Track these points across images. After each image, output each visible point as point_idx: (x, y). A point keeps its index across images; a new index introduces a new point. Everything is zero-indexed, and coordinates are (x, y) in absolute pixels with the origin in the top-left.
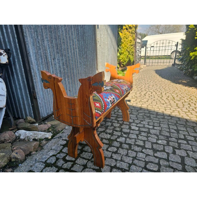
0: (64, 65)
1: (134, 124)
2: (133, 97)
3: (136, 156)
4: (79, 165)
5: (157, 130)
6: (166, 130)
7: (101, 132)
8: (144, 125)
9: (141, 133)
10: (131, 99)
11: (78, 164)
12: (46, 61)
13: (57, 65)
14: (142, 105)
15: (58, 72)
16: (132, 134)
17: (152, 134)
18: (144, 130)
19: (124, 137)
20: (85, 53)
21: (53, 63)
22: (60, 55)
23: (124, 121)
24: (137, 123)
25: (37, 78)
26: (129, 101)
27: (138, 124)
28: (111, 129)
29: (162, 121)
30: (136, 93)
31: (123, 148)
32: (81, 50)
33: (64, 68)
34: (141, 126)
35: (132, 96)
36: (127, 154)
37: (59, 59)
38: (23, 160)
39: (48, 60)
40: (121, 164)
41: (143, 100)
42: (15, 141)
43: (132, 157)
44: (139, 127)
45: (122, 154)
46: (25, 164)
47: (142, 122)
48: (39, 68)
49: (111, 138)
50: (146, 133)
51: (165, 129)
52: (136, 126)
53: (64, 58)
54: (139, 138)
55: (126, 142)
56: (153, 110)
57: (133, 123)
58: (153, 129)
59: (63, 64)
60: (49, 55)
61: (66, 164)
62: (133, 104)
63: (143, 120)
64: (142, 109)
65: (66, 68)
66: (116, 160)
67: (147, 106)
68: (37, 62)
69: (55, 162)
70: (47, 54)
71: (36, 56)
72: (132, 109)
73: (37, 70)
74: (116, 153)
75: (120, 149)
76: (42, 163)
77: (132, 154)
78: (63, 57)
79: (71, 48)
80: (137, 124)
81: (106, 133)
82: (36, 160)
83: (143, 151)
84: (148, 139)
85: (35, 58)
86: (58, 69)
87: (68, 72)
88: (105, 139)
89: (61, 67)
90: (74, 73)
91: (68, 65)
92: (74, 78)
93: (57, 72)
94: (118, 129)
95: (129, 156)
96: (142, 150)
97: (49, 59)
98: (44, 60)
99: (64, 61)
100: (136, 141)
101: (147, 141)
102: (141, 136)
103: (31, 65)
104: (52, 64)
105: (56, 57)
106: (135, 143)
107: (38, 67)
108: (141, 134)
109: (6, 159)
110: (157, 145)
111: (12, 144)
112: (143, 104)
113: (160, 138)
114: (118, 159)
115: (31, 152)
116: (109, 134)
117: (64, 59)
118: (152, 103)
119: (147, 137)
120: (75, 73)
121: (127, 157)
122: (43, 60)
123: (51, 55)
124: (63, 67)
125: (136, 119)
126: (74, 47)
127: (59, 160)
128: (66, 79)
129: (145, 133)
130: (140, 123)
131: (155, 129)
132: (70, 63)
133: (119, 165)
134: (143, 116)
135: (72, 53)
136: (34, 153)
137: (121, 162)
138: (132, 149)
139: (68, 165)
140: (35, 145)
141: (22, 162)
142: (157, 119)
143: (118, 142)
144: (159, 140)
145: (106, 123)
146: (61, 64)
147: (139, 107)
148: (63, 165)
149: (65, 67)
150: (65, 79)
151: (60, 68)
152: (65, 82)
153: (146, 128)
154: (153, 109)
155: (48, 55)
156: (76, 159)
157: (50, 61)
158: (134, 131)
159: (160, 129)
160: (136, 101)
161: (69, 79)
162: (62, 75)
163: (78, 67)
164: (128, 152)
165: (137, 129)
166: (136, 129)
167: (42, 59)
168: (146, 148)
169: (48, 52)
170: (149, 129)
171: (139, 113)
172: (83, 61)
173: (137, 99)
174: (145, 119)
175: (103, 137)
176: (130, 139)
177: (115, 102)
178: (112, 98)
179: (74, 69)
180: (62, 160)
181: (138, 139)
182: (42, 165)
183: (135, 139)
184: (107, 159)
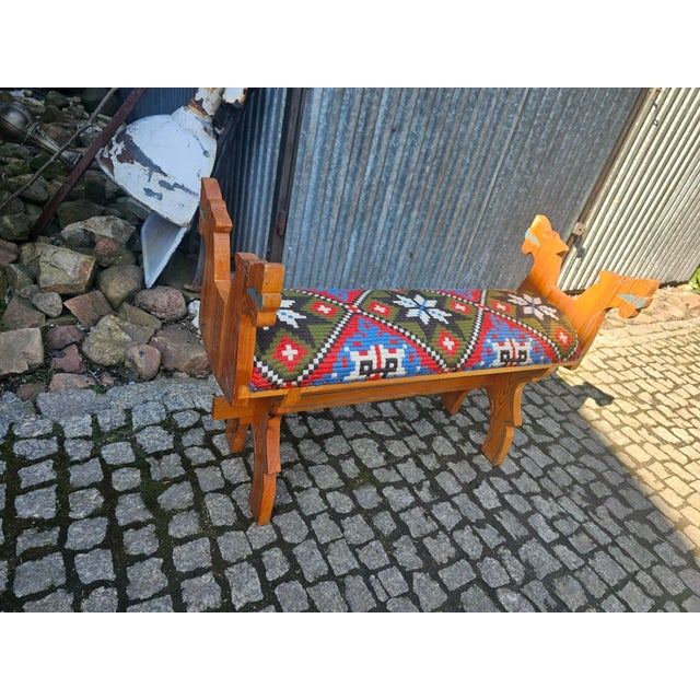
0: (424, 162)
1: (505, 483)
2: (643, 396)
3: (375, 572)
4: (222, 475)
5: (557, 557)
6: (589, 587)
7: (373, 435)
8: (535, 510)
9: (485, 528)
10: (623, 398)
11: (221, 470)
12: (360, 130)
13: (399, 154)
14: (633, 442)
15: (393, 178)
16: (455, 506)
17: (518, 557)
18: (509, 524)
19: (415, 495)
20: (548, 140)
21: (384, 143)
22: (426, 119)
23: (480, 452)
24: (521, 489)
25: (309, 177)
26: (604, 399)
27: (519, 492)
28: (408, 447)
29: (623, 551)
30: (677, 386)
31: (369, 522)
32: (535, 123)
33: (423, 171)
34: (517, 507)
35: (642, 390)
36: (361, 546)
37: (416, 137)
38: (147, 377)
39: (370, 128)
40: (312, 553)
41: (669, 428)
42: (176, 322)
43: (361, 564)
44: (505, 505)
45: (347, 533)
46: (142, 387)
47: (538, 499)
48: (328, 146)
49: (375, 473)
50: (503, 539)
51: (593, 577)
52: (500, 496)
53: (437, 135)
54: (456, 534)
55: (402, 515)
56: (651, 491)
57: (507, 478)
58: (549, 547)
59: (427, 155)
60: (382, 110)
61: (201, 450)
62: (602, 418)
63: (556, 492)
64: (608, 458)
65: (432, 176)
66: (311, 535)
67: (653, 460)
68: (327, 127)
69: (188, 429)
70: (374, 108)
71: (330, 104)
72: (567, 434)
73: (317, 150)
74: (337, 517)
75: (360, 517)
76: (164, 410)
77: (373, 555)
78: (433, 132)
79: (489, 106)
80: (516, 491)
81: (382, 449)
82: (166, 394)
83: (417, 576)
84: (483, 557)
85: (324, 110)
86: (396, 167)
87: (432, 192)
88: (358, 462)
89: (413, 166)
90: (456, 202)
91: (443, 167)
92: (451, 217)
93: (388, 178)
94: (430, 462)
95: (356, 555)
96: (414, 571)
97: (379, 124)
98: (357, 125)
99: (433, 146)
100: (433, 535)
101: (473, 563)
102: (475, 533)
103: (303, 131)
104: (379, 145)
105: (406, 125)
106: (425, 536)
107: (325, 142)
108: (480, 531)
109: (121, 351)
110: (486, 598)
111: (163, 324)
112: (641, 444)
113: (530, 589)
114: (319, 536)
115: (176, 370)
116: (388, 456)
117: (435, 142)
118: (690, 461)
119: (488, 552)
120: (460, 201)
121: (350, 553)
122: (352, 124)
123: (387, 114)
124: (419, 168)
125: (538, 473)
126: (503, 105)
127: (197, 430)
128: (415, 214)
129: (499, 536)
130: (528, 496)
131: (553, 553)
132: (455, 162)
133: (302, 554)
134: (575, 482)
135: (483, 124)
136: (180, 375)
137: (317, 552)
138: (395, 544)
139: (202, 454)
140: (197, 358)
141: (140, 379)
142: (615, 529)
143: (382, 495)
144: (518, 591)
145: (419, 419)
146: (416, 153)
147: (608, 444)
148: (192, 446)
149: (428, 168)
150: (411, 210)
151: (407, 166)
152: (405, 219)
153: (526, 525)
154: (660, 486)
155: (377, 111)
156: (233, 455)
157: (377, 132)
158: (472, 505)
159: (572, 567)
160: (633, 415)
161: (425, 216)
162: (404, 195)
163: (489, 182)
164: (367, 543)
165: (493, 503)
166: (485, 505)
167: (348, 119)
168: (435, 577)
169: (384, 101)
170: (533, 534)
171: (576, 463)
172: (523, 166)
173: (645, 412)
174: (568, 495)
175: (359, 451)
176: (425, 515)
177: (390, 374)
178: (385, 354)
179: (465, 186)
180: (203, 434)
181: (450, 536)
182: (159, 414)
183: (442, 528)
184: (295, 512)
